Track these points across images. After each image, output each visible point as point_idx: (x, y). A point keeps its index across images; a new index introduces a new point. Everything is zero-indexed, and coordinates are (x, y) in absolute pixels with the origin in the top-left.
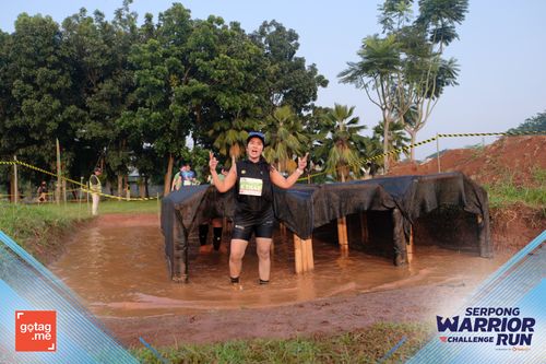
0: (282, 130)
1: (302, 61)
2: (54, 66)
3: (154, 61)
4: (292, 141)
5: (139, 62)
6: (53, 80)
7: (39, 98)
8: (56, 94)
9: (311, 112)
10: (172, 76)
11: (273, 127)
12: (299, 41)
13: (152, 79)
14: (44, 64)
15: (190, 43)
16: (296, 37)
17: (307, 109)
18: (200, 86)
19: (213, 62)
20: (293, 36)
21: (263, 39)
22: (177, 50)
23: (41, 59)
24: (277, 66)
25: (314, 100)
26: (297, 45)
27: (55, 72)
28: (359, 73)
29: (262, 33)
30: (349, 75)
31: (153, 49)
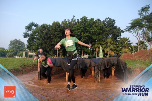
0: (109, 44)
1: (116, 27)
2: (59, 32)
3: (78, 29)
4: (112, 47)
5: (75, 29)
6: (59, 34)
7: (56, 38)
8: (59, 37)
9: (120, 39)
10: (82, 33)
11: (107, 43)
12: (115, 22)
13: (77, 33)
14: (57, 31)
15: (86, 25)
16: (115, 21)
17: (118, 38)
18: (88, 34)
19: (91, 29)
20: (114, 21)
21: (106, 22)
22: (83, 27)
23: (56, 30)
24: (109, 28)
25: (120, 36)
26: (115, 23)
27: (59, 33)
28: (130, 29)
29: (105, 21)
30: (127, 29)
31: (78, 27)
